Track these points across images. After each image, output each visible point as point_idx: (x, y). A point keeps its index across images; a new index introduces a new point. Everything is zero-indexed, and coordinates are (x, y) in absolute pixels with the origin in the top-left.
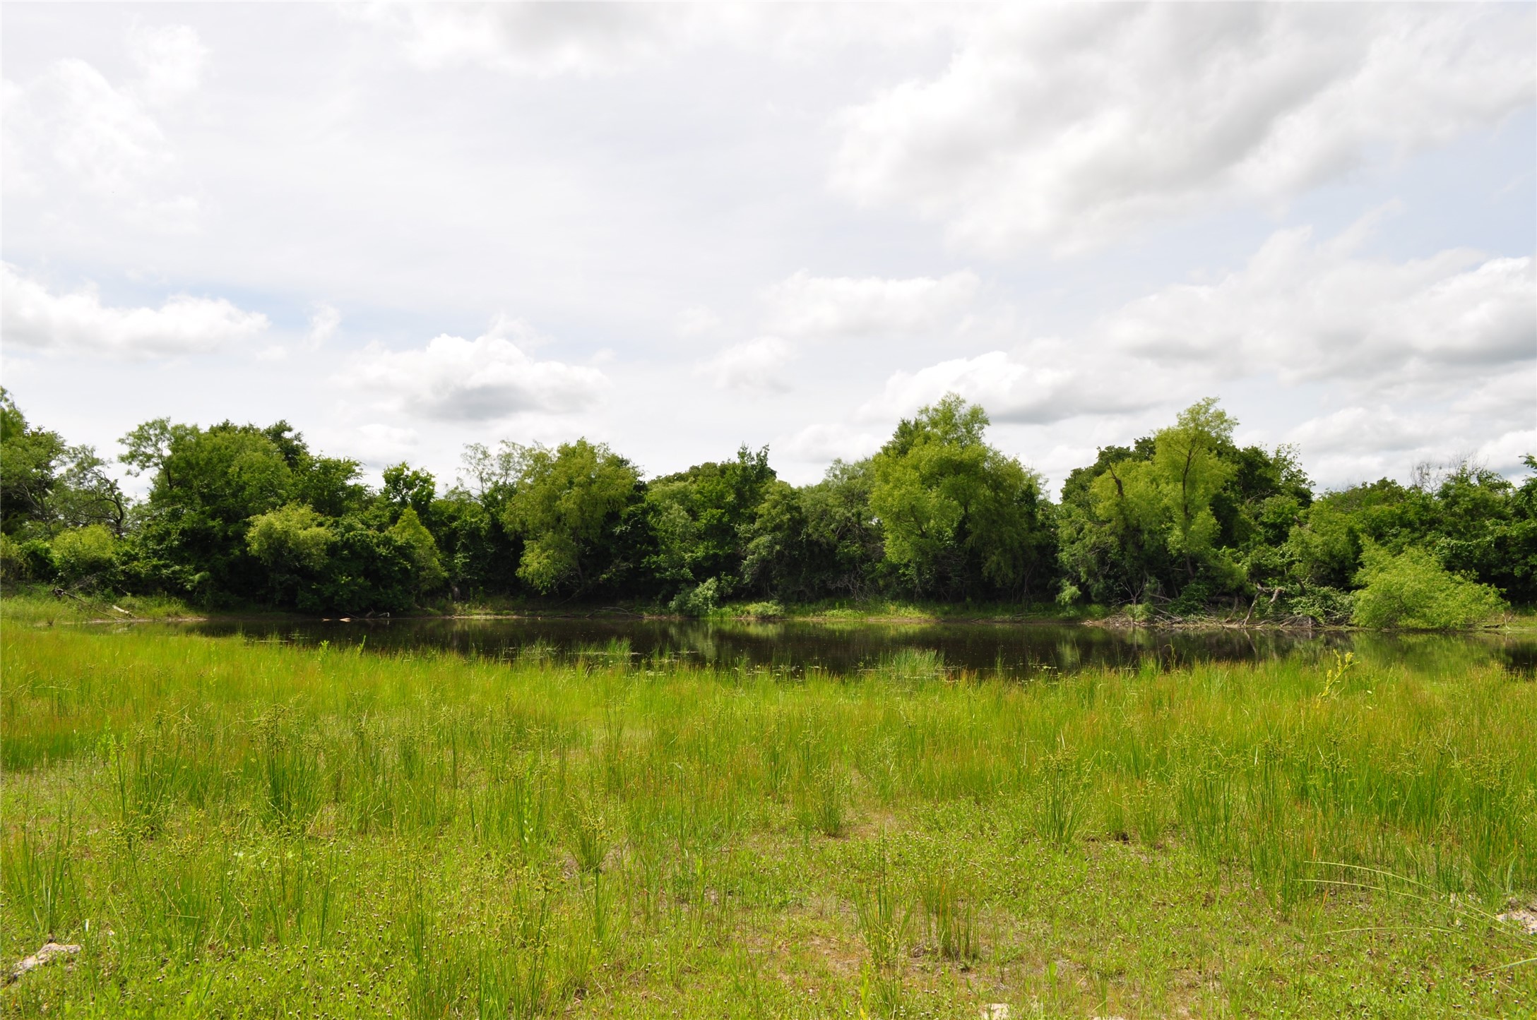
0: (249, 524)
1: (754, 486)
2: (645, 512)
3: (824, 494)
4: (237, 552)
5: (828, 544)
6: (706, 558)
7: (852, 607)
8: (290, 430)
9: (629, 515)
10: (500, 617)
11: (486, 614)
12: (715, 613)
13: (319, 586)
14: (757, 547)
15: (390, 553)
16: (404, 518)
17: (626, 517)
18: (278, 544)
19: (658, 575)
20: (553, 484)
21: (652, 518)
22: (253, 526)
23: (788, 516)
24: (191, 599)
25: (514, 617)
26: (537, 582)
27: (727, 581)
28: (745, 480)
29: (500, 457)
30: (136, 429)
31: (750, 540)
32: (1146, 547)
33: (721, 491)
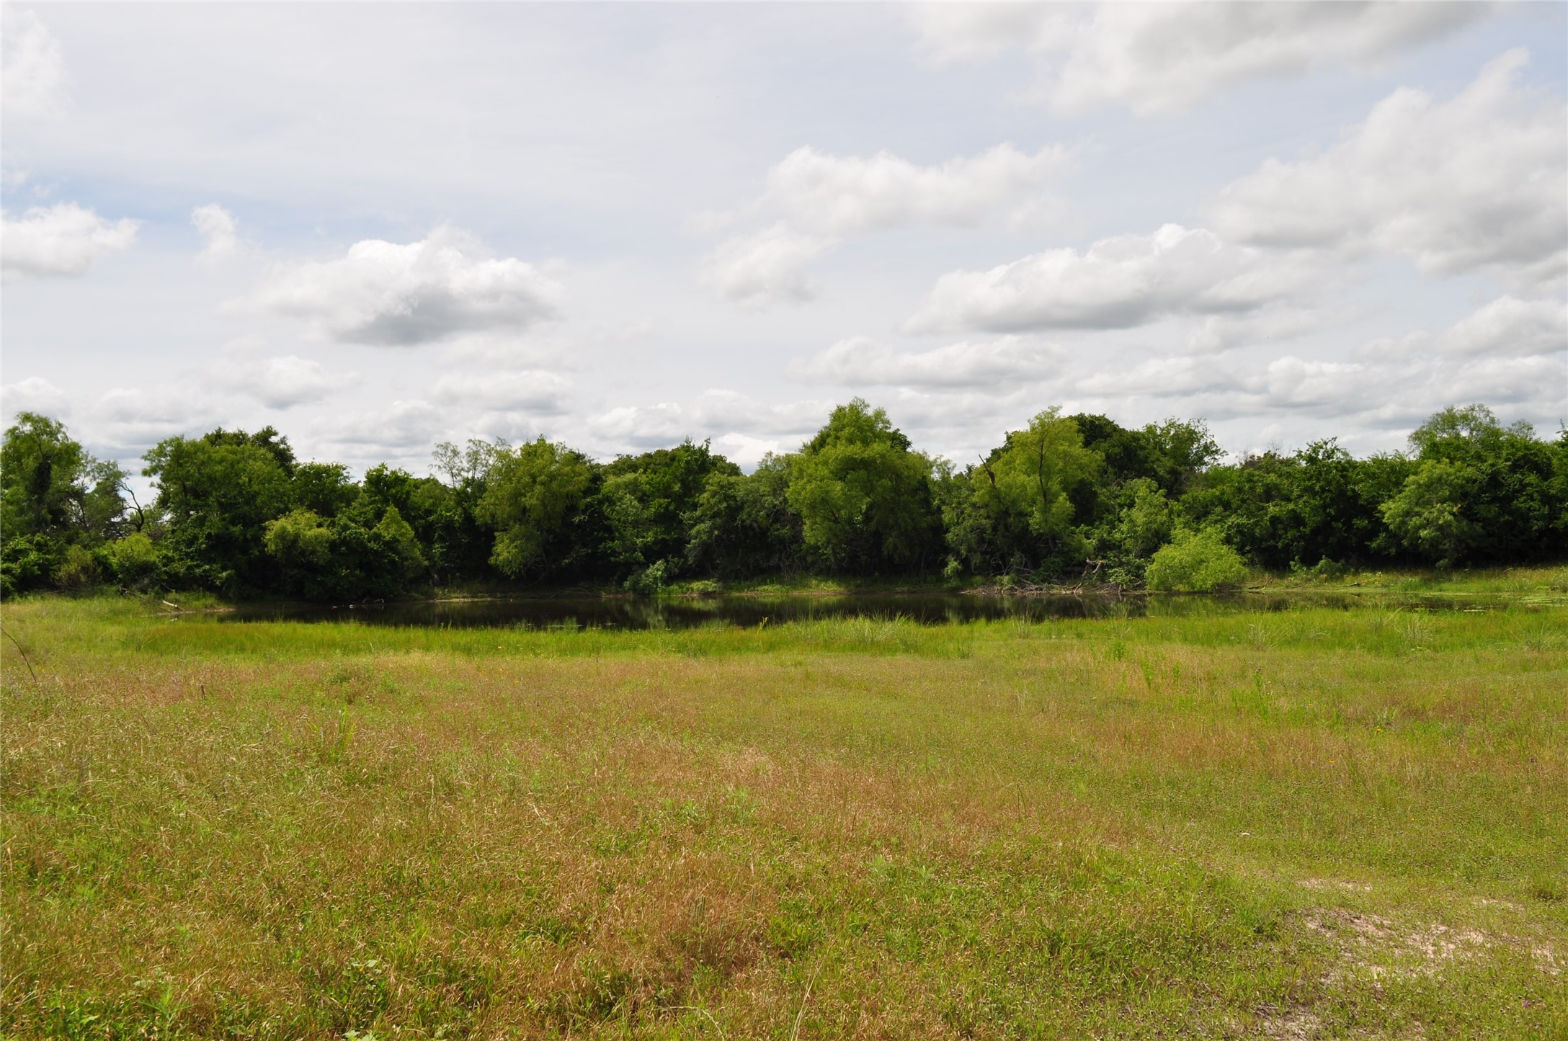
0: (265, 529)
1: (697, 476)
2: (601, 502)
3: (755, 485)
4: (257, 553)
5: (760, 528)
6: (656, 542)
7: (781, 583)
8: (275, 434)
9: (586, 506)
10: (476, 600)
11: (464, 597)
12: (664, 591)
13: (323, 578)
14: (698, 532)
15: (380, 547)
16: (388, 515)
17: (584, 508)
18: (290, 543)
19: (613, 559)
20: (518, 482)
21: (608, 507)
22: (269, 530)
23: (725, 505)
24: (222, 593)
25: (489, 599)
26: (506, 569)
27: (673, 562)
28: (689, 471)
29: (469, 455)
30: (156, 447)
31: (693, 526)
32: (1013, 528)
33: (668, 482)
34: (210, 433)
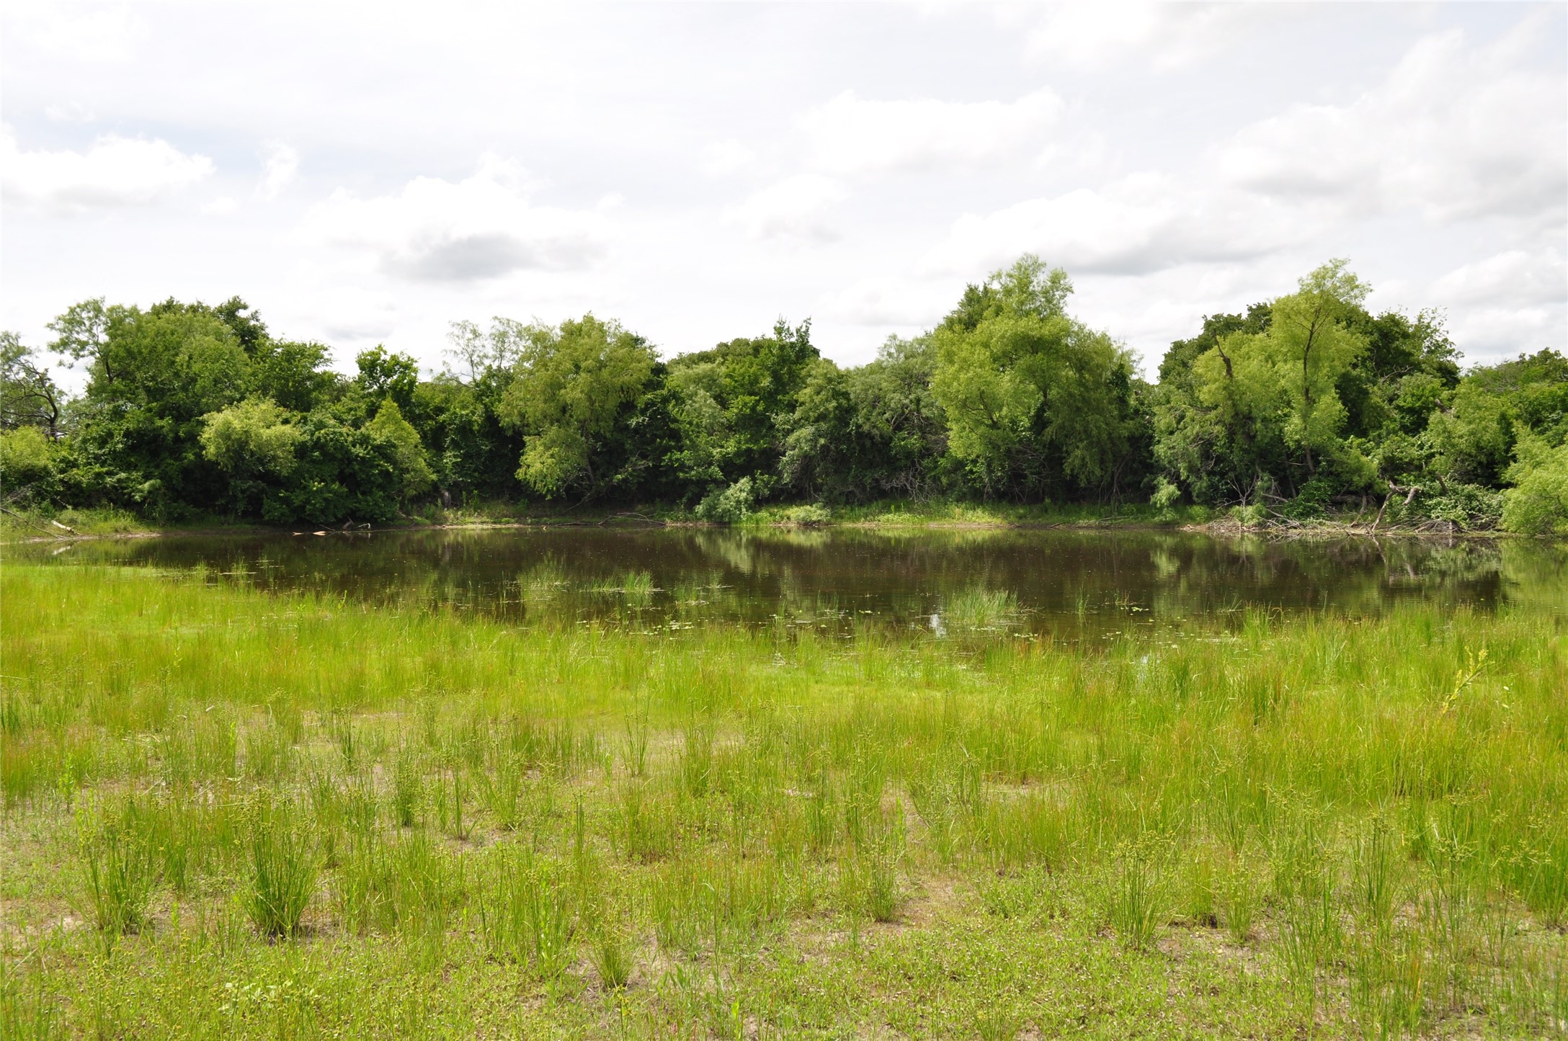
0: (203, 424)
1: (794, 367)
2: (665, 400)
3: (876, 376)
4: (191, 456)
5: (882, 436)
6: (738, 454)
7: (910, 510)
8: (245, 307)
9: (646, 404)
10: (498, 526)
11: (482, 523)
12: (749, 519)
13: (288, 494)
14: (798, 440)
15: (368, 453)
16: (383, 411)
17: (643, 406)
18: (238, 446)
19: (681, 475)
20: (557, 369)
21: (674, 407)
22: (208, 425)
23: (834, 404)
24: (141, 512)
25: (516, 526)
26: (539, 485)
27: (762, 480)
28: (783, 360)
29: (492, 336)
30: (66, 311)
31: (789, 432)
32: (1259, 438)
33: (754, 374)
34: (157, 304)
